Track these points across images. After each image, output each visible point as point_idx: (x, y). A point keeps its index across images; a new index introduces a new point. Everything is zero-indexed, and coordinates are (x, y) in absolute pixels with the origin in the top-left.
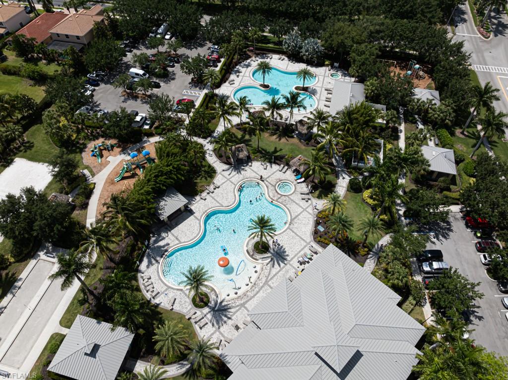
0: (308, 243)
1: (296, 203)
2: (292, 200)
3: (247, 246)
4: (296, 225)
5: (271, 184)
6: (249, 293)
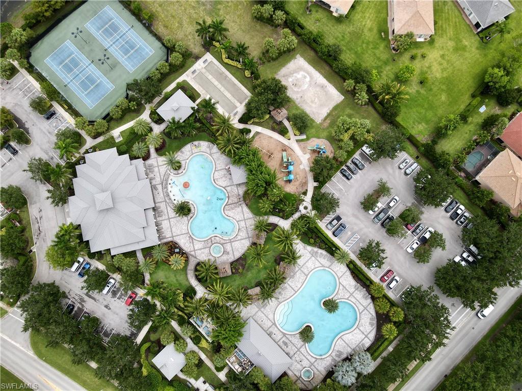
0: (173, 237)
1: (202, 249)
2: (205, 248)
4: (188, 238)
5: (225, 243)
6: (166, 190)
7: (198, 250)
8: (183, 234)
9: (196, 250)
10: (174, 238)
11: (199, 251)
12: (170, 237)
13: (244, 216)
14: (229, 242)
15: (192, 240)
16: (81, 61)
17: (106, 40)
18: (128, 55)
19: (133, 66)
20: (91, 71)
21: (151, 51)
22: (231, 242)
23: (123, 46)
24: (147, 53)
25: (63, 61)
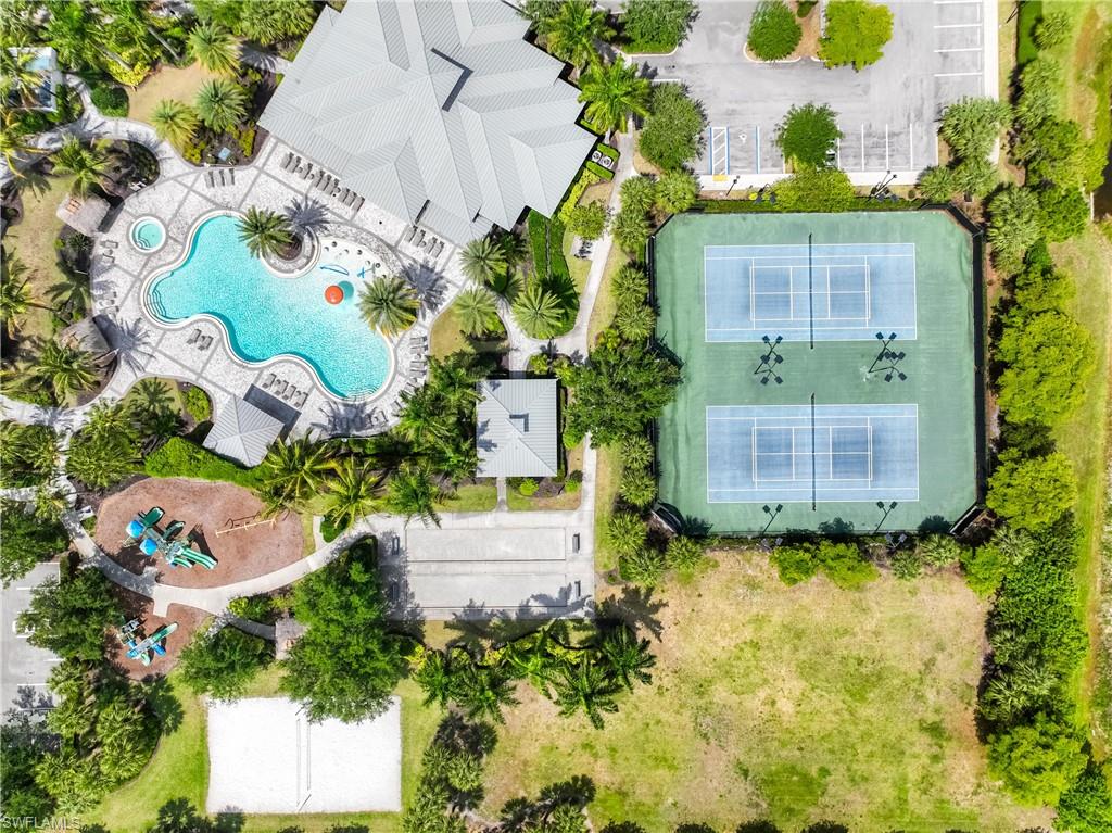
0: (261, 170)
2: (175, 216)
3: (293, 271)
4: (229, 198)
5: (146, 264)
6: (374, 246)
7: (185, 198)
8: (246, 195)
9: (188, 193)
10: (256, 172)
11: (182, 196)
12: (264, 164)
13: (165, 355)
14: (141, 273)
15: (215, 204)
16: (839, 324)
17: (839, 421)
18: (754, 439)
19: (718, 424)
20: (794, 324)
21: (717, 495)
22: (137, 278)
23: (789, 446)
24: (720, 484)
25: (873, 283)
